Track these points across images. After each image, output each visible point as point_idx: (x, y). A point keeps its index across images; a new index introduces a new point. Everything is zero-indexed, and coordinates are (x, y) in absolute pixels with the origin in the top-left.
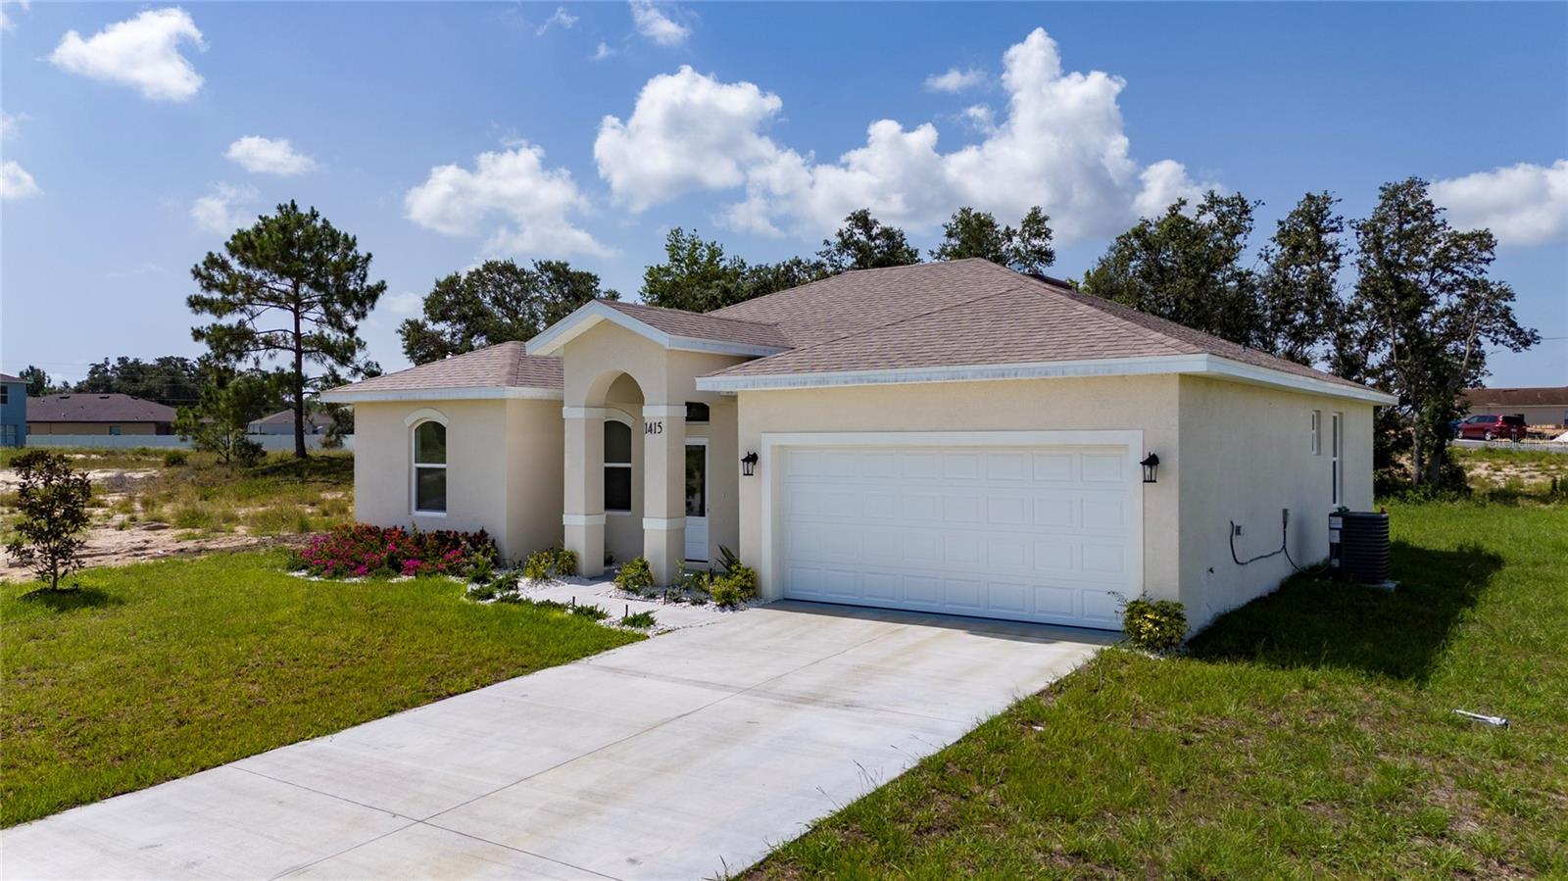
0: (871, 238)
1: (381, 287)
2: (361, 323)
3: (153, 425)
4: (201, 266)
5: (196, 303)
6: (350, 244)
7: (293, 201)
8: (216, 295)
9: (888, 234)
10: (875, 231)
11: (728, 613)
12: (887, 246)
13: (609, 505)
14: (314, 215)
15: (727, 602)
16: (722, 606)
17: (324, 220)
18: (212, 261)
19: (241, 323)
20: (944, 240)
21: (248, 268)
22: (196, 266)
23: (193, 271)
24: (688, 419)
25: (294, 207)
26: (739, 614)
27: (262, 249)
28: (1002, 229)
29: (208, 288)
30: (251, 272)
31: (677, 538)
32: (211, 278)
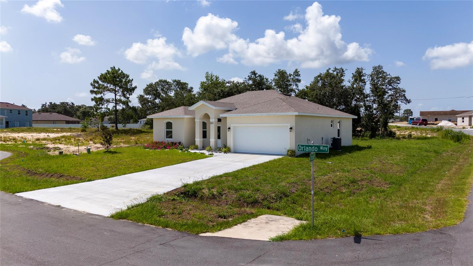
0: (256, 77)
1: (136, 87)
2: (131, 96)
3: (65, 121)
4: (93, 83)
5: (92, 92)
6: (128, 76)
7: (114, 66)
8: (96, 90)
9: (260, 76)
10: (257, 76)
11: (225, 154)
12: (260, 79)
13: (203, 138)
14: (119, 70)
15: (225, 152)
16: (224, 153)
17: (122, 71)
18: (95, 81)
19: (102, 96)
20: (274, 77)
21: (103, 83)
22: (91, 83)
23: (91, 84)
24: (218, 121)
25: (114, 68)
26: (227, 154)
27: (109, 79)
28: (288, 74)
29: (94, 88)
30: (104, 84)
31: (216, 143)
32: (94, 85)
